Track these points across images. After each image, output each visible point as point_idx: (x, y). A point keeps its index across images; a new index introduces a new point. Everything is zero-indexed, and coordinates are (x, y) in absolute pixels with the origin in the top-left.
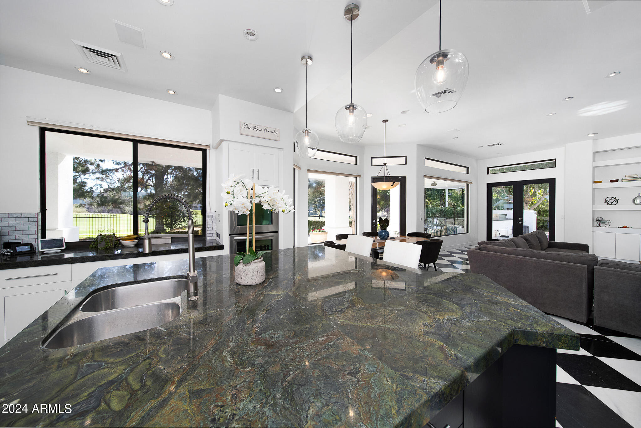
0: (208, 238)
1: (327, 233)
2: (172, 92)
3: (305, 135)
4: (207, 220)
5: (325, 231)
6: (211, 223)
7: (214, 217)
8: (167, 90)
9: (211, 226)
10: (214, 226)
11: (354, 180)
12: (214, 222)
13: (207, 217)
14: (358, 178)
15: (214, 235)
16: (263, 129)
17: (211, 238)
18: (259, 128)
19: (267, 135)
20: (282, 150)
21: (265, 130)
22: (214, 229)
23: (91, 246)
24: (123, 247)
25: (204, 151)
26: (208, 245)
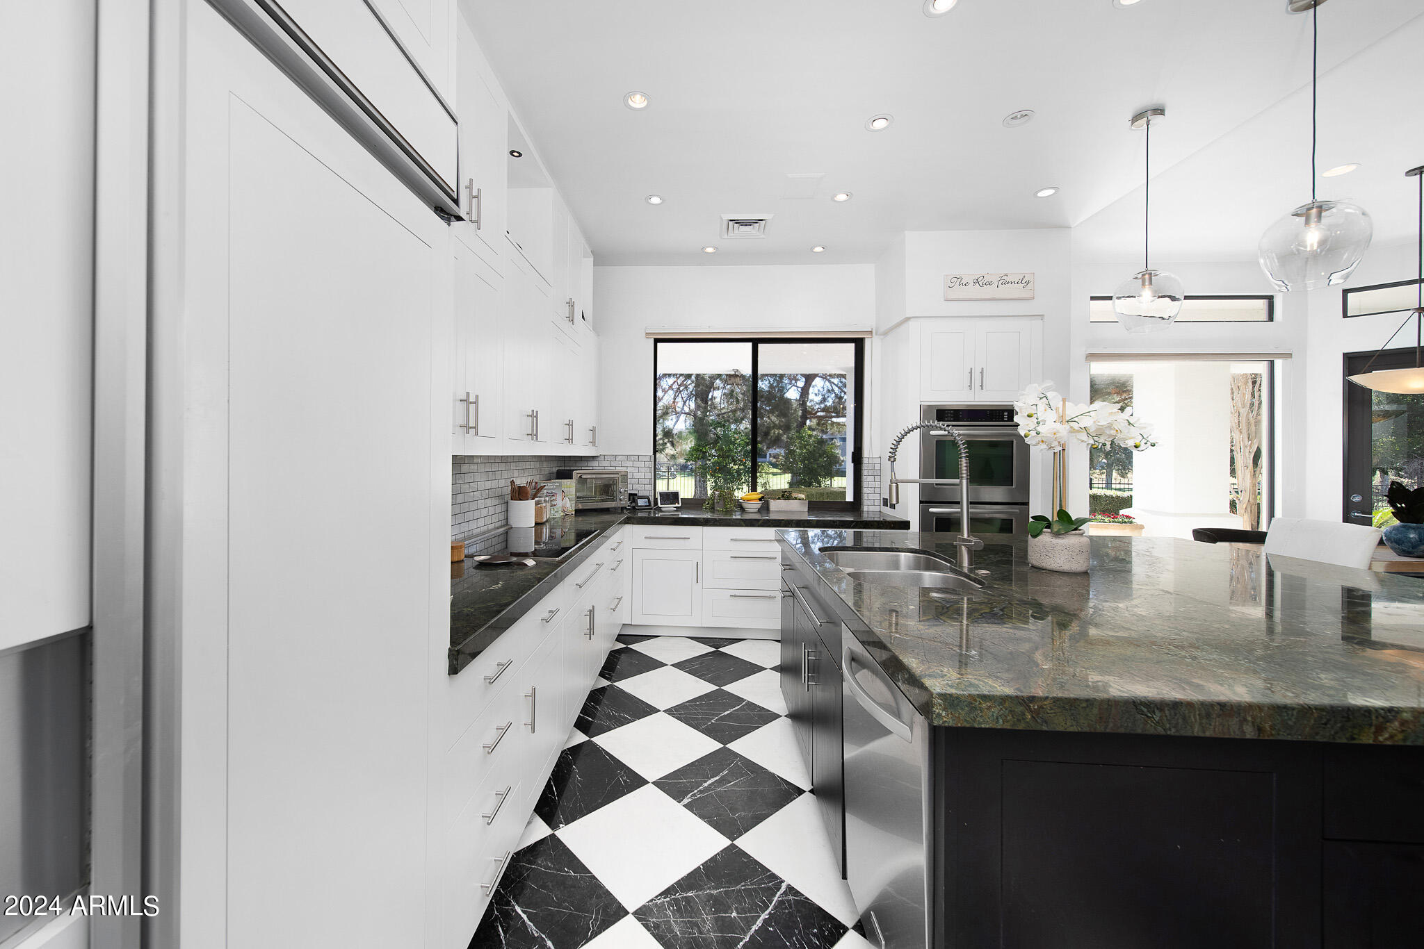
0: (865, 509)
1: (1142, 527)
2: (818, 249)
3: (1143, 284)
4: (865, 472)
5: (1134, 520)
6: (871, 478)
7: (877, 467)
8: (812, 249)
9: (871, 484)
10: (878, 484)
11: (1261, 368)
12: (877, 479)
13: (865, 467)
14: (1278, 363)
15: (877, 503)
16: (995, 279)
17: (871, 508)
18: (987, 279)
19: (1005, 291)
20: (1040, 318)
21: (1001, 282)
22: (877, 490)
23: (705, 506)
24: (742, 509)
25: (859, 344)
26: (865, 517)
